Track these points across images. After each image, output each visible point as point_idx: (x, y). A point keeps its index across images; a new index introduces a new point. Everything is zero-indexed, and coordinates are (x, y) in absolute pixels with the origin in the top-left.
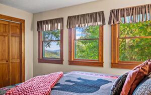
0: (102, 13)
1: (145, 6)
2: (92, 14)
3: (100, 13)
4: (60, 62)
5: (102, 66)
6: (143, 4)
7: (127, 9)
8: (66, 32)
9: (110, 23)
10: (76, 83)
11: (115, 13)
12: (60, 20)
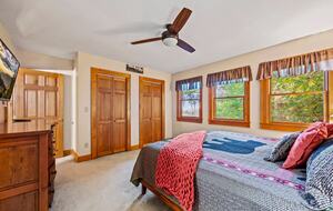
0: (249, 68)
1: (309, 55)
2: (236, 70)
3: (245, 68)
4: (199, 120)
5: (249, 126)
6: (305, 53)
7: (282, 61)
8: (205, 90)
9: (258, 78)
10: (225, 143)
11: (266, 67)
12: (199, 79)
